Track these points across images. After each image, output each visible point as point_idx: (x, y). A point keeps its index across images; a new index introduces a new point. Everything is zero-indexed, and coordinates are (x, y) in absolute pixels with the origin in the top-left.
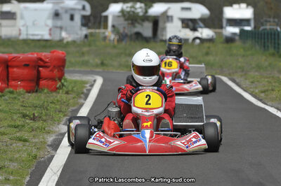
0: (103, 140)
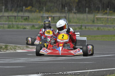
0: (45, 50)
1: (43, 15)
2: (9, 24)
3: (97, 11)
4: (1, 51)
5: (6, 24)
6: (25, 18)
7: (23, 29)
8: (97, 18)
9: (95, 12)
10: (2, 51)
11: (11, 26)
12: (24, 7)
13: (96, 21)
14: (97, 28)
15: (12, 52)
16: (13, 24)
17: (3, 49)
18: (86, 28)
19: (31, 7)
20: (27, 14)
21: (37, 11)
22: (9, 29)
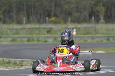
4: (15, 68)
5: (25, 37)
6: (48, 30)
7: (44, 42)
10: (16, 67)
11: (31, 40)
12: (47, 18)
15: (27, 68)
16: (33, 37)
17: (18, 65)
19: (56, 18)
20: (50, 26)
21: (62, 22)
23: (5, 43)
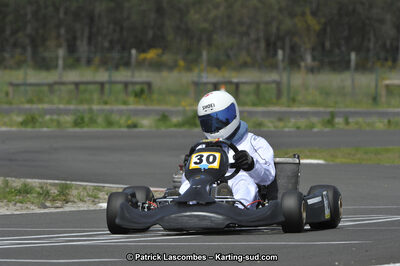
1: (200, 76)
2: (79, 111)
3: (390, 63)
4: (45, 207)
5: (67, 112)
6: (138, 88)
7: (129, 127)
8: (387, 86)
9: (383, 66)
10: (48, 204)
11: (86, 119)
12: (134, 52)
13: (383, 99)
14: (386, 121)
15: (82, 209)
16: (91, 111)
17: (54, 200)
18: (347, 123)
19: (159, 51)
20: (143, 76)
21: (182, 63)
22: (77, 129)
23: (4, 129)
